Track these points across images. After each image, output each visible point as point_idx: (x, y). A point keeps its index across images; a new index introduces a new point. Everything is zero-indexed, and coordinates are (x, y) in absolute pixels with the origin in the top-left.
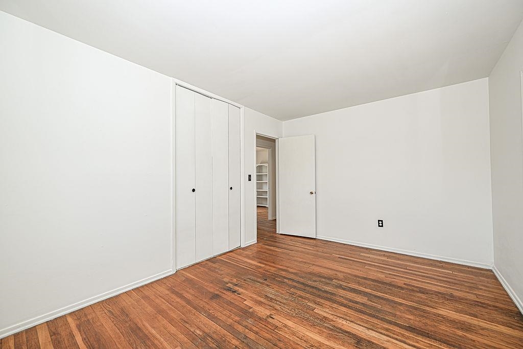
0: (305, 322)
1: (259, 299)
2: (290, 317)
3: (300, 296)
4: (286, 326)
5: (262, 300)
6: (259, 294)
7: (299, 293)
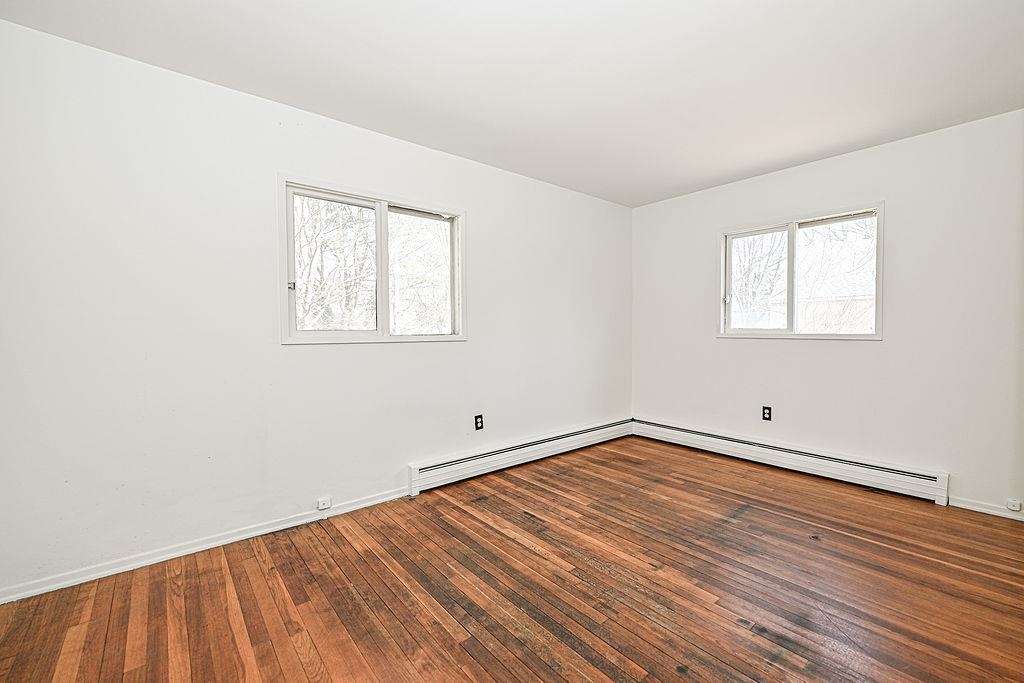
0: (599, 555)
1: (686, 604)
2: (620, 565)
3: (587, 597)
4: (631, 554)
5: (678, 600)
6: (688, 615)
7: (587, 608)
